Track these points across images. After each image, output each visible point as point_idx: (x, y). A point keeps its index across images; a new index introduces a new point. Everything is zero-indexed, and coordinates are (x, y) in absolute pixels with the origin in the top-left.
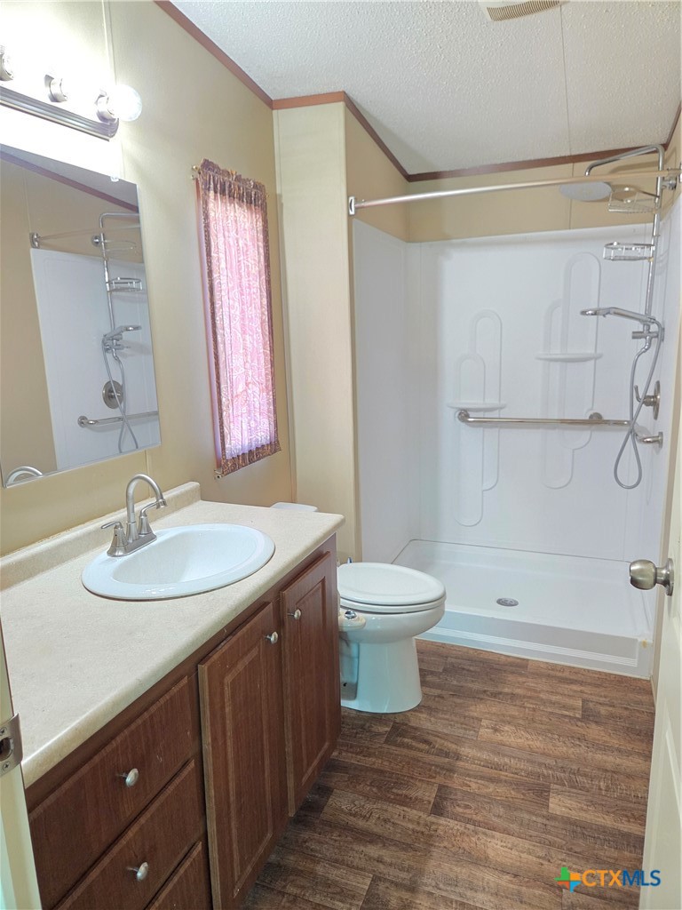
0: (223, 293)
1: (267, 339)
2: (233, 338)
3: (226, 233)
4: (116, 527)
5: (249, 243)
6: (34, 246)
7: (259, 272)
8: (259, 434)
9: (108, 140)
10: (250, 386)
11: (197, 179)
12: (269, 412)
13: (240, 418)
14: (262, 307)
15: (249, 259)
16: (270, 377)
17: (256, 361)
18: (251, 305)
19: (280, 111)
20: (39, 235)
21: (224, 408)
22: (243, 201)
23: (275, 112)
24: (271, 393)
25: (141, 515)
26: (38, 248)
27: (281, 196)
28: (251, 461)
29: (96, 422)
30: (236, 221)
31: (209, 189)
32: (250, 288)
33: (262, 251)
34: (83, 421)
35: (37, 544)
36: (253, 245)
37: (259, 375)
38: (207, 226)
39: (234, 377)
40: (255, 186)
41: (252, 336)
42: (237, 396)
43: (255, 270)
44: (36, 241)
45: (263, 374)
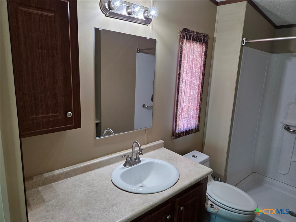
0: (184, 75)
1: (200, 91)
2: (186, 91)
3: (189, 53)
4: (127, 157)
5: (198, 57)
6: (138, 52)
7: (201, 67)
8: (191, 125)
9: (148, 25)
10: (190, 108)
11: (180, 35)
12: (196, 117)
13: (184, 119)
14: (200, 79)
15: (197, 62)
16: (199, 105)
17: (194, 99)
18: (195, 79)
19: (220, 6)
20: (140, 49)
21: (178, 115)
22: (198, 41)
23: (218, 7)
24: (198, 111)
25: (137, 154)
26: (139, 52)
27: (215, 38)
28: (186, 135)
29: (148, 106)
30: (194, 49)
31: (184, 39)
32: (195, 73)
33: (203, 59)
34: (144, 106)
35: (104, 157)
36: (200, 57)
37: (194, 104)
38: (181, 52)
39: (184, 105)
40: (204, 35)
41: (194, 90)
42: (184, 111)
43: (199, 66)
44: (139, 51)
45: (196, 104)
